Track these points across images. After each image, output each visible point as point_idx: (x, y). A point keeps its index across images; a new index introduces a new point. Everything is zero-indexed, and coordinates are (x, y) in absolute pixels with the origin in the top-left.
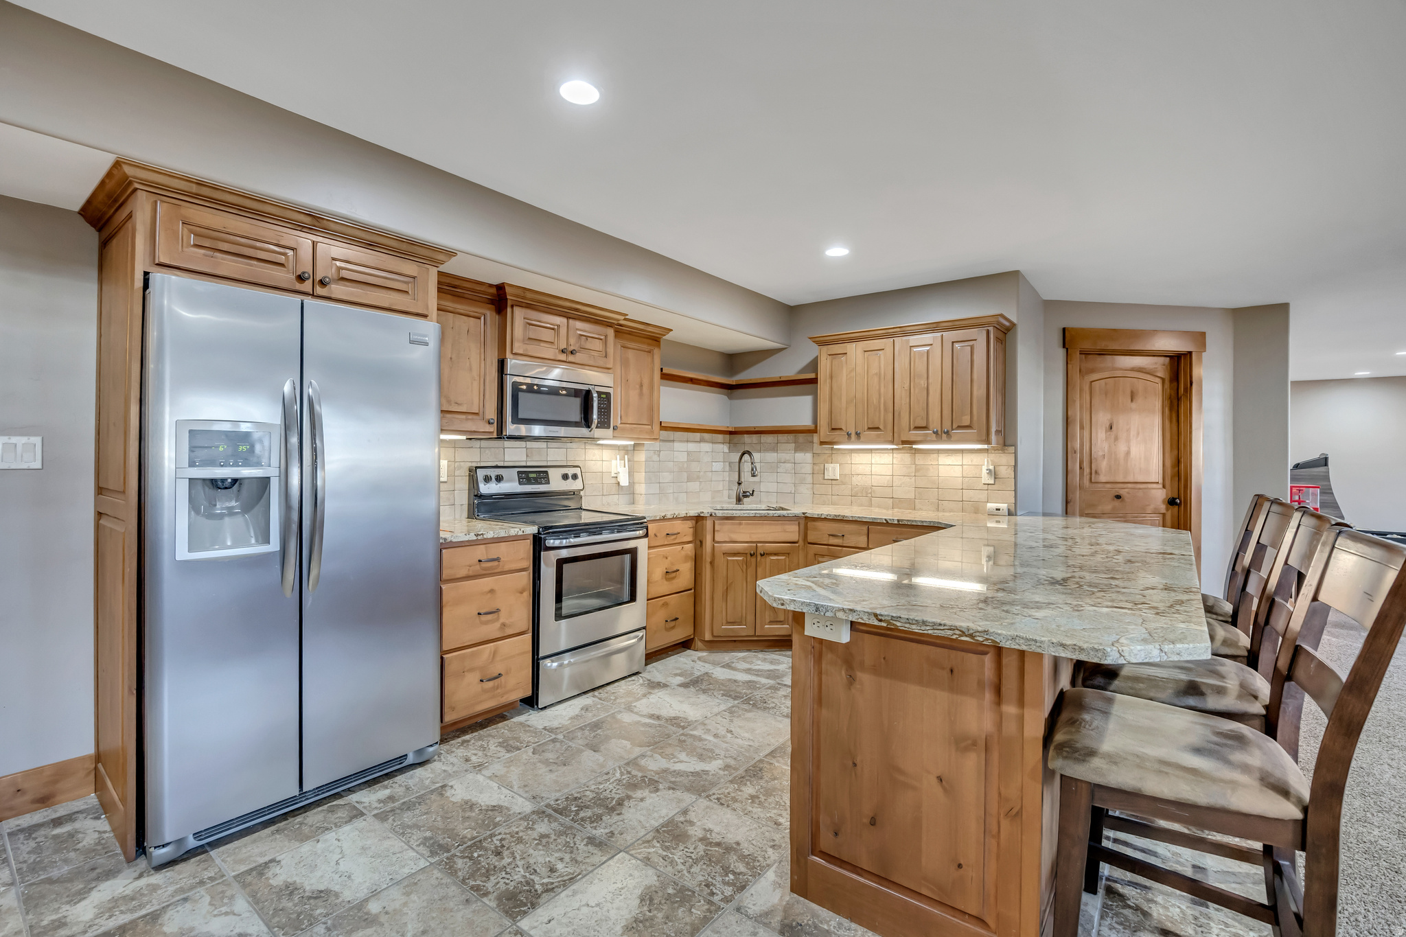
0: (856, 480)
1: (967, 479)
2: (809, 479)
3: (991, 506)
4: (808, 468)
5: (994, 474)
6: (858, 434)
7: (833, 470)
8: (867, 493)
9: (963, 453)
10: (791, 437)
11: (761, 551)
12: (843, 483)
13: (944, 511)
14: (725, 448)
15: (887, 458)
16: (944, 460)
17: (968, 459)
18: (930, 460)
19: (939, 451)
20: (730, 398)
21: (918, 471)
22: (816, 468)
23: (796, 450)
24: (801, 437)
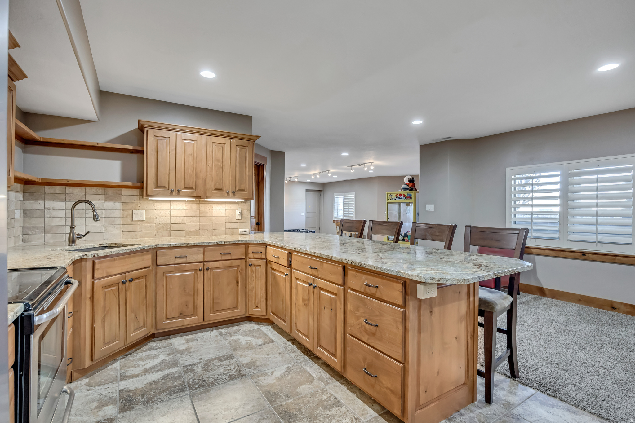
0: (158, 221)
1: (228, 217)
2: (119, 221)
3: (241, 230)
4: (118, 214)
5: (242, 214)
6: (179, 191)
7: (141, 214)
8: (168, 229)
9: (226, 204)
10: (100, 190)
11: (129, 278)
12: (148, 223)
13: (216, 235)
14: (20, 196)
15: (181, 206)
16: (216, 207)
17: (229, 207)
18: (208, 207)
19: (213, 202)
20: (24, 152)
21: (202, 213)
22: (125, 213)
23: (105, 200)
24: (110, 191)
